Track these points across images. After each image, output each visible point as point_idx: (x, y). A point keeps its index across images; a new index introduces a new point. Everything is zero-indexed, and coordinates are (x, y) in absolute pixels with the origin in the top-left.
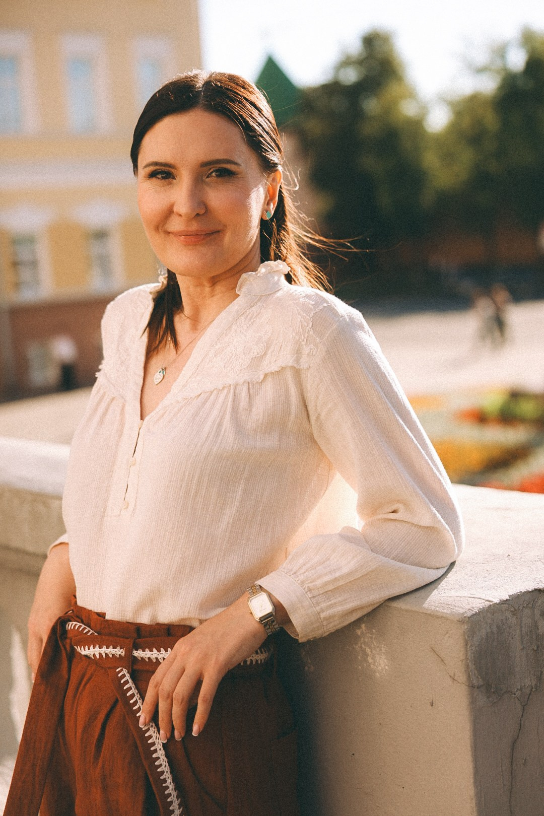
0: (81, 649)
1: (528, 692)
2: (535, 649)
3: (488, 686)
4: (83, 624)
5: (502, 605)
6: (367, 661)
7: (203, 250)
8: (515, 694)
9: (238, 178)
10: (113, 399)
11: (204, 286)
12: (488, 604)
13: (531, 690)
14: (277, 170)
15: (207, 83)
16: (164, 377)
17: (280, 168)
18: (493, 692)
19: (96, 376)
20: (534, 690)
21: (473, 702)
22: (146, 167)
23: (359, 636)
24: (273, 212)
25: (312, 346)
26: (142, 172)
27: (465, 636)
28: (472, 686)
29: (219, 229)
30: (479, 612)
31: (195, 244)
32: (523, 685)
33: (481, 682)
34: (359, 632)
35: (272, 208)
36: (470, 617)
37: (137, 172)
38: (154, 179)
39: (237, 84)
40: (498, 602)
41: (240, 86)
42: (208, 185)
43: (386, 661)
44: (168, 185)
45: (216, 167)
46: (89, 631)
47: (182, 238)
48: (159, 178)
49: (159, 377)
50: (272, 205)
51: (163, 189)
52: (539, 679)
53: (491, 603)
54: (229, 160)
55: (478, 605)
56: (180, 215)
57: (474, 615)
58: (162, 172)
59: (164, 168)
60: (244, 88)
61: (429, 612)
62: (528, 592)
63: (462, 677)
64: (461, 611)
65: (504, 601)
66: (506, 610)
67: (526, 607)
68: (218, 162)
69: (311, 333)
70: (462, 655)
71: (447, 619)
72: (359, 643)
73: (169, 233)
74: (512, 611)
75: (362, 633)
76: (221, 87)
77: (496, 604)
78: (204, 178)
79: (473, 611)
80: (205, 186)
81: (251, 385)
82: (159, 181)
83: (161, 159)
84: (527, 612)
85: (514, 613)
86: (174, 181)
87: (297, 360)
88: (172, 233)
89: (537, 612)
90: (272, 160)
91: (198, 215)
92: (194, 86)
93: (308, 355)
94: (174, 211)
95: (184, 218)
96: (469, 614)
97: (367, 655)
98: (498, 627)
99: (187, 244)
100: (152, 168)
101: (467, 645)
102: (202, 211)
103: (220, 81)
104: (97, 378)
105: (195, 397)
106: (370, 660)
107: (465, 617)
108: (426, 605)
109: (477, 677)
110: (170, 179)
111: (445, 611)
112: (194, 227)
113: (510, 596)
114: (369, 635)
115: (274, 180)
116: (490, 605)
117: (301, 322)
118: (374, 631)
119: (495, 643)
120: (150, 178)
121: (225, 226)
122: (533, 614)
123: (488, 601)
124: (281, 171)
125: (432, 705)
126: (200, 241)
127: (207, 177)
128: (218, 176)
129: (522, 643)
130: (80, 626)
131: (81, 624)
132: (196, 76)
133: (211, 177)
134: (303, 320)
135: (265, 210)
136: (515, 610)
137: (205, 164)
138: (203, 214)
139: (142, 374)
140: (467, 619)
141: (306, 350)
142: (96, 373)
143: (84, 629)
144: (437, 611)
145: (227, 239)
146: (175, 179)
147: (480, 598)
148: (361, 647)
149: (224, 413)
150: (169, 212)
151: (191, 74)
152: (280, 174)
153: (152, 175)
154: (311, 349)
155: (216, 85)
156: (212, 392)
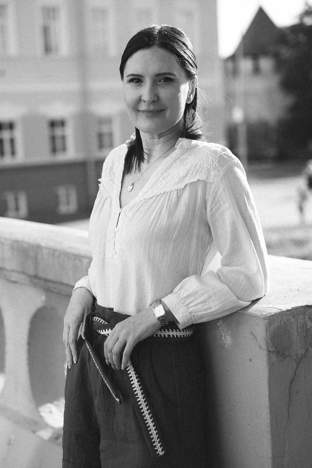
0: (101, 332)
1: (300, 356)
2: (305, 335)
3: (278, 352)
4: (99, 318)
5: (287, 312)
6: (222, 339)
7: (156, 120)
8: (293, 357)
9: (174, 82)
10: (107, 198)
11: (155, 138)
12: (280, 311)
13: (302, 357)
14: (194, 78)
15: (160, 32)
16: (133, 188)
17: (196, 76)
18: (281, 355)
19: (99, 186)
20: (303, 356)
21: (269, 359)
22: (128, 76)
23: (219, 327)
24: (192, 99)
25: (216, 171)
26: (126, 79)
27: (266, 326)
28: (269, 351)
29: (164, 108)
30: (274, 315)
31: (152, 117)
32: (298, 353)
33: (274, 349)
34: (219, 324)
35: (192, 98)
36: (270, 317)
37: (123, 79)
38: (132, 83)
39: (175, 33)
40: (285, 310)
41: (177, 34)
42: (158, 85)
43: (230, 339)
44: (139, 86)
45: (163, 77)
46: (103, 321)
47: (146, 113)
48: (134, 82)
49: (131, 188)
50: (192, 95)
51: (136, 87)
52: (307, 351)
53: (281, 311)
54: (171, 73)
55: (274, 311)
56: (145, 101)
57: (271, 316)
58: (136, 79)
59: (137, 77)
60: (179, 34)
61: (250, 314)
62: (302, 306)
63: (264, 347)
64: (265, 313)
65: (289, 310)
66: (289, 315)
67: (301, 314)
68: (164, 74)
69: (217, 165)
70: (264, 335)
71: (258, 317)
72: (219, 329)
73: (139, 111)
74: (293, 316)
75: (220, 324)
76: (167, 35)
77: (284, 311)
78: (157, 82)
79: (271, 314)
80: (158, 86)
81: (178, 191)
82: (134, 83)
83: (135, 73)
84: (301, 316)
85: (294, 316)
86: (142, 83)
87: (207, 178)
88: (141, 111)
89: (307, 317)
90: (192, 72)
91: (154, 101)
92: (153, 34)
93: (214, 176)
94: (142, 99)
95: (147, 103)
96: (269, 315)
97: (222, 336)
98: (285, 323)
99: (148, 117)
100: (131, 77)
101: (267, 330)
102: (156, 100)
103: (166, 31)
104: (99, 187)
105: (150, 198)
106: (223, 338)
107: (267, 316)
108: (249, 311)
109: (272, 347)
110: (140, 83)
111: (258, 314)
112: (152, 108)
113: (292, 308)
114: (223, 326)
115: (193, 83)
116: (281, 312)
117: (212, 159)
118: (225, 323)
119: (283, 331)
120: (130, 82)
121: (167, 107)
122: (304, 318)
123: (280, 310)
124: (197, 78)
125: (251, 361)
126: (154, 115)
127: (159, 82)
128: (165, 81)
129: (298, 332)
130: (98, 319)
131: (98, 318)
132: (154, 28)
133: (161, 81)
134: (213, 158)
135: (188, 99)
136: (294, 315)
137: (158, 75)
138: (156, 101)
139: (121, 186)
140: (268, 317)
141: (213, 173)
142: (99, 184)
143: (100, 320)
144: (254, 313)
145: (168, 113)
146: (143, 83)
147: (277, 308)
148: (219, 332)
149: (163, 207)
150: (139, 100)
151: (152, 27)
152: (196, 79)
153: (131, 81)
154: (216, 173)
155: (164, 33)
156: (158, 196)
